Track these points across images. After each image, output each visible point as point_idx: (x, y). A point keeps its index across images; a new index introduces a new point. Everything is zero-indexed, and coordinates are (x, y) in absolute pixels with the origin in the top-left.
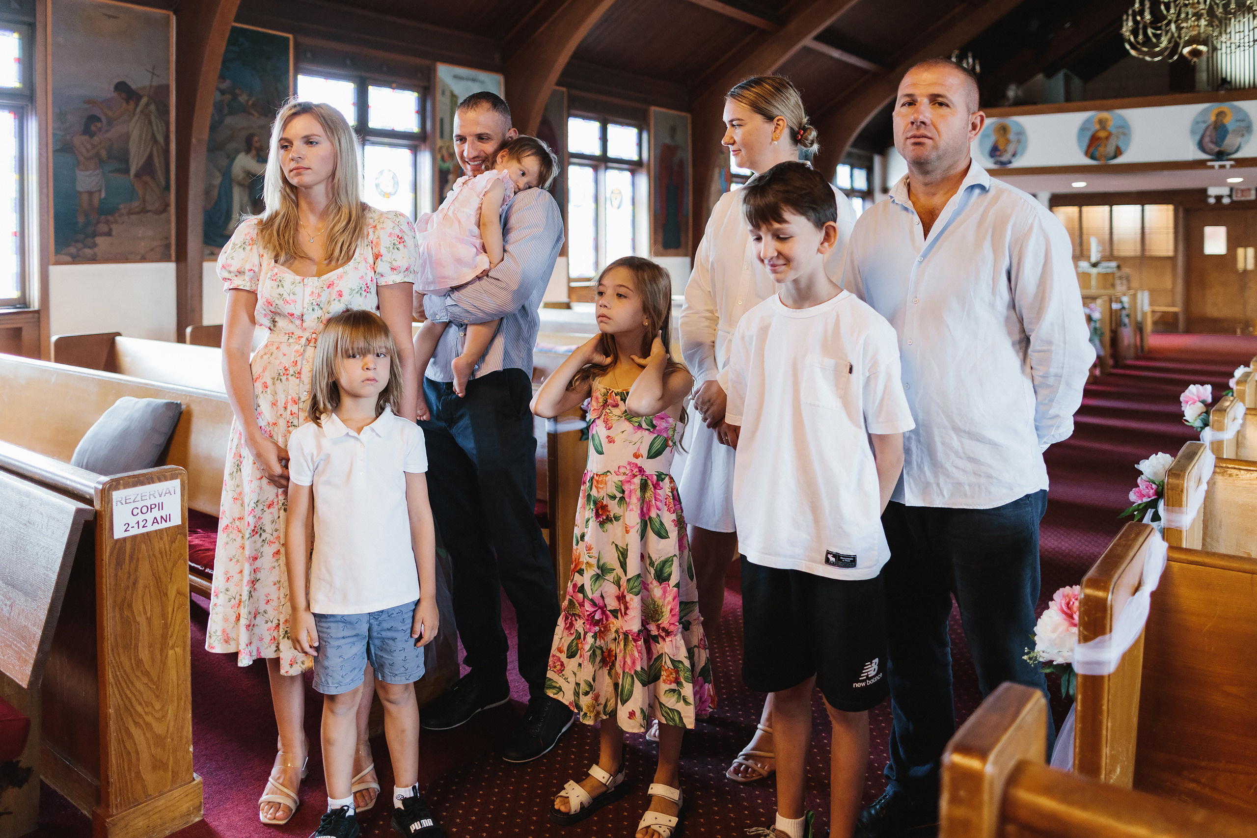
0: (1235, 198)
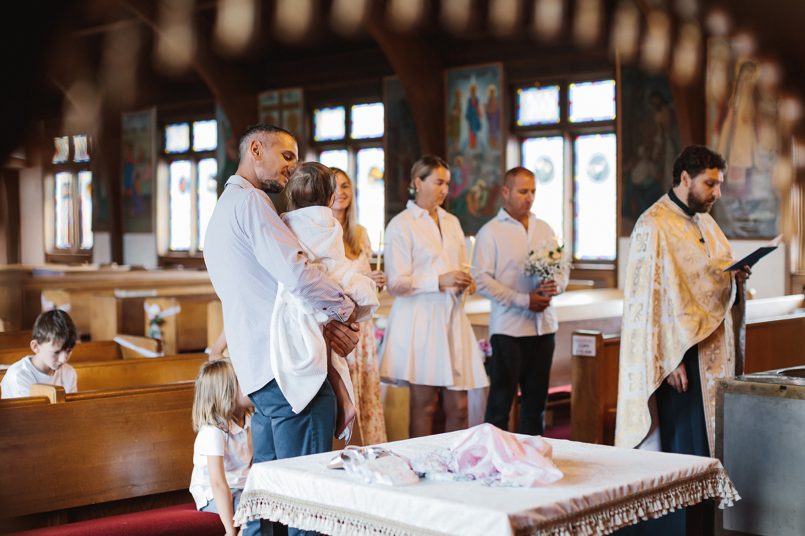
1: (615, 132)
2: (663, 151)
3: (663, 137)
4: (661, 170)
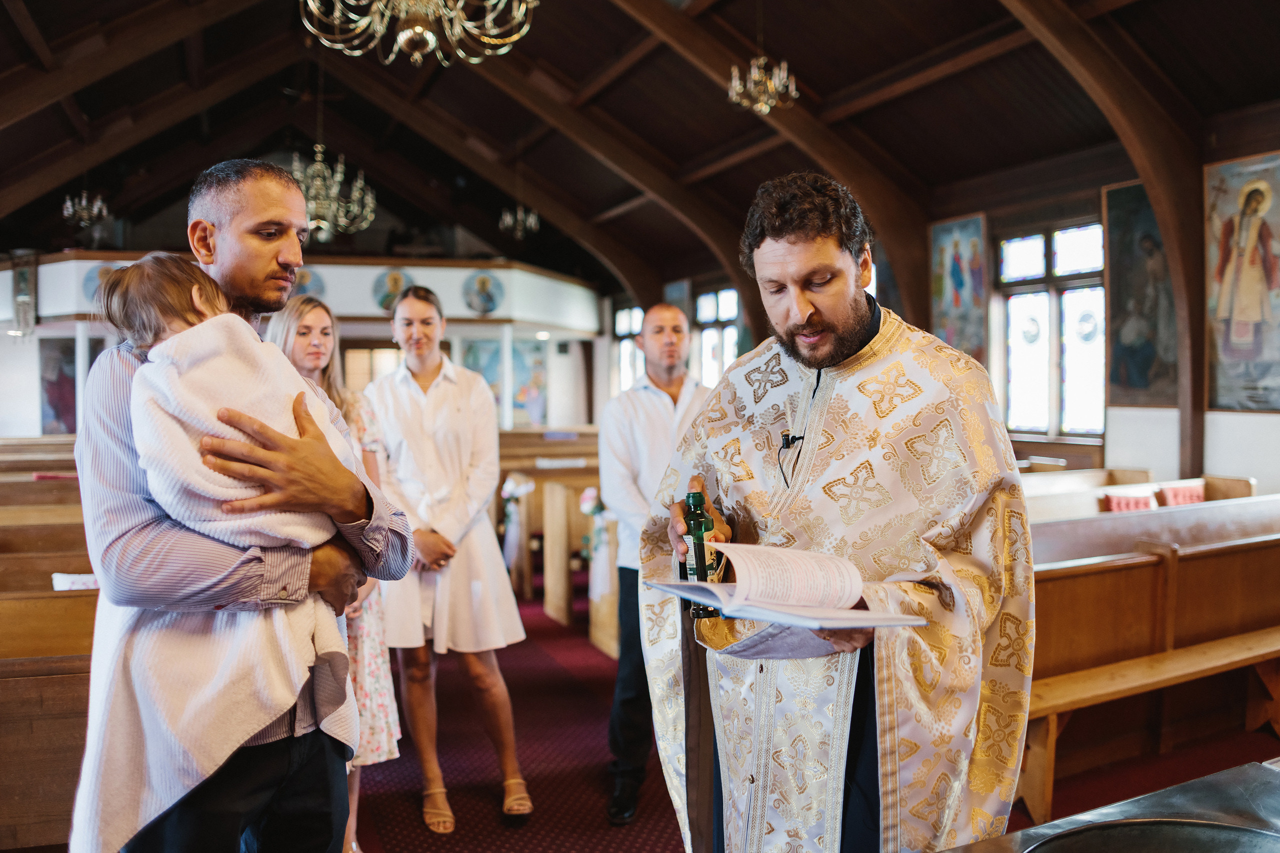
1: (1102, 286)
2: (1155, 305)
3: (1156, 289)
4: (1154, 328)
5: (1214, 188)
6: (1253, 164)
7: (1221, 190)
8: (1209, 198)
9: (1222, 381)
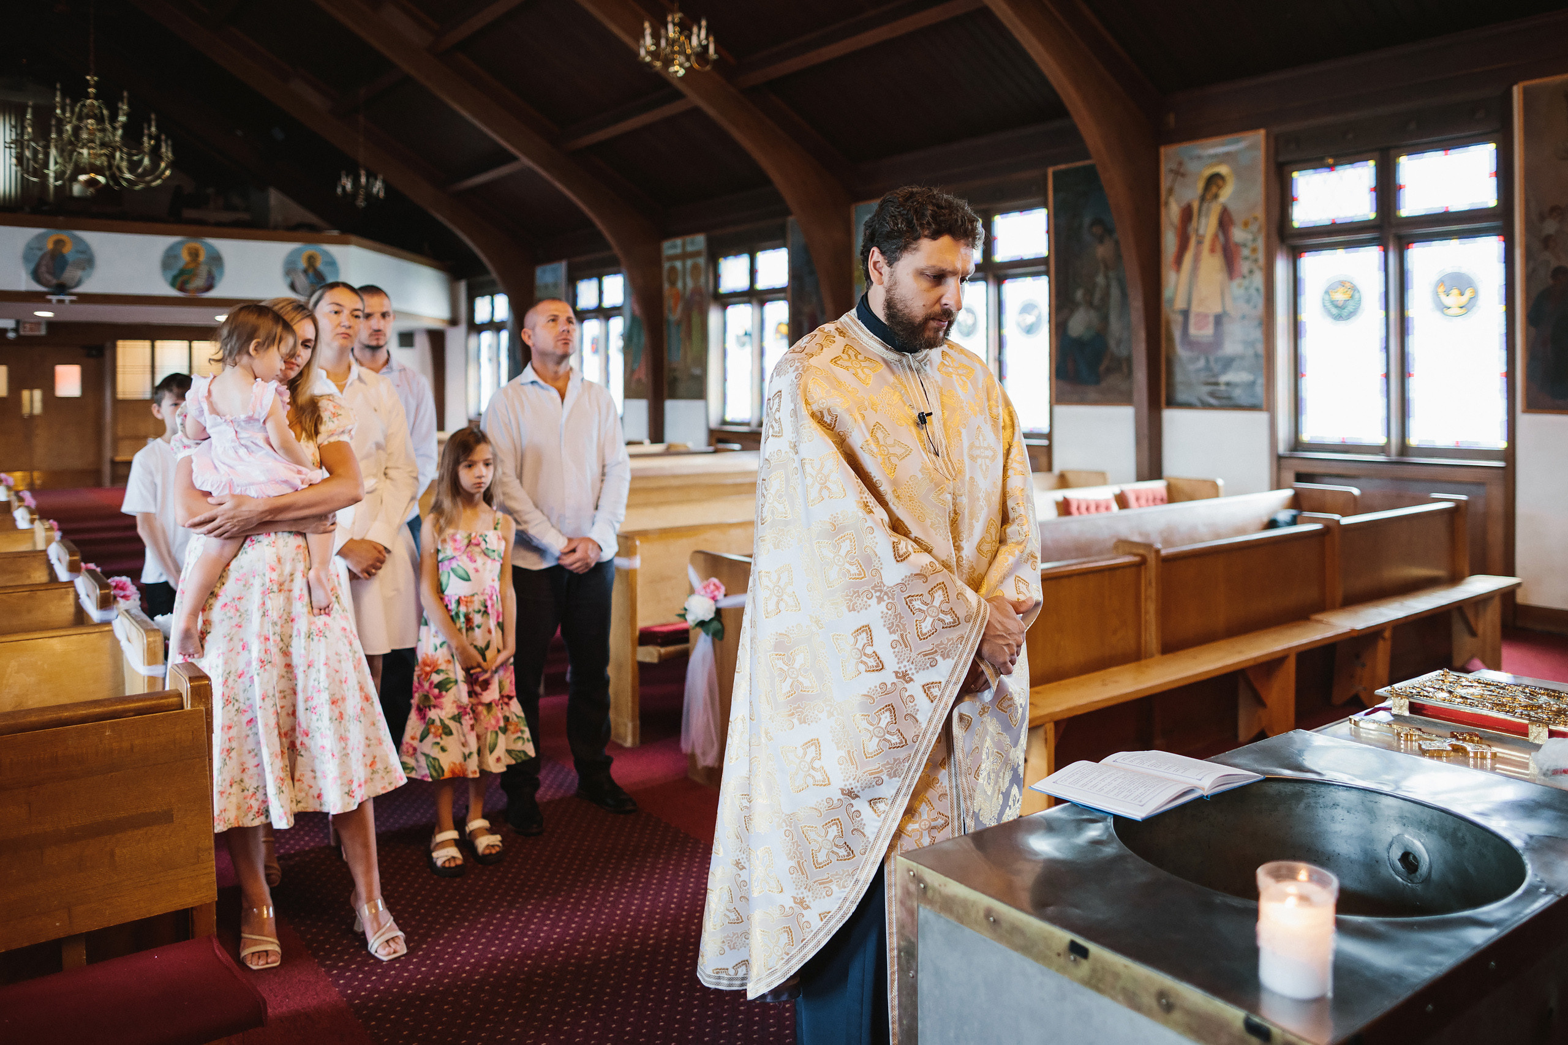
0: (22, 333)
1: (1047, 273)
2: (1106, 295)
3: (1107, 277)
4: (1105, 319)
5: (1171, 171)
6: (1213, 146)
7: (1179, 173)
8: (1165, 183)
9: (1179, 377)
